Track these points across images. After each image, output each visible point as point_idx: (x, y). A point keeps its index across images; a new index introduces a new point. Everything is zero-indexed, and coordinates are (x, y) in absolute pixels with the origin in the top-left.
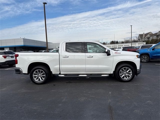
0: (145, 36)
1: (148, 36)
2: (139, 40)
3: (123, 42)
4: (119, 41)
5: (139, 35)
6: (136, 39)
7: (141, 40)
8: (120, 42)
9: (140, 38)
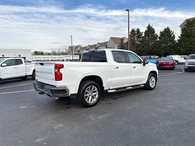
0: (75, 49)
1: (78, 49)
2: (69, 53)
3: (49, 53)
4: (44, 52)
5: (69, 47)
6: (65, 51)
7: (71, 53)
8: (46, 53)
9: (70, 50)
